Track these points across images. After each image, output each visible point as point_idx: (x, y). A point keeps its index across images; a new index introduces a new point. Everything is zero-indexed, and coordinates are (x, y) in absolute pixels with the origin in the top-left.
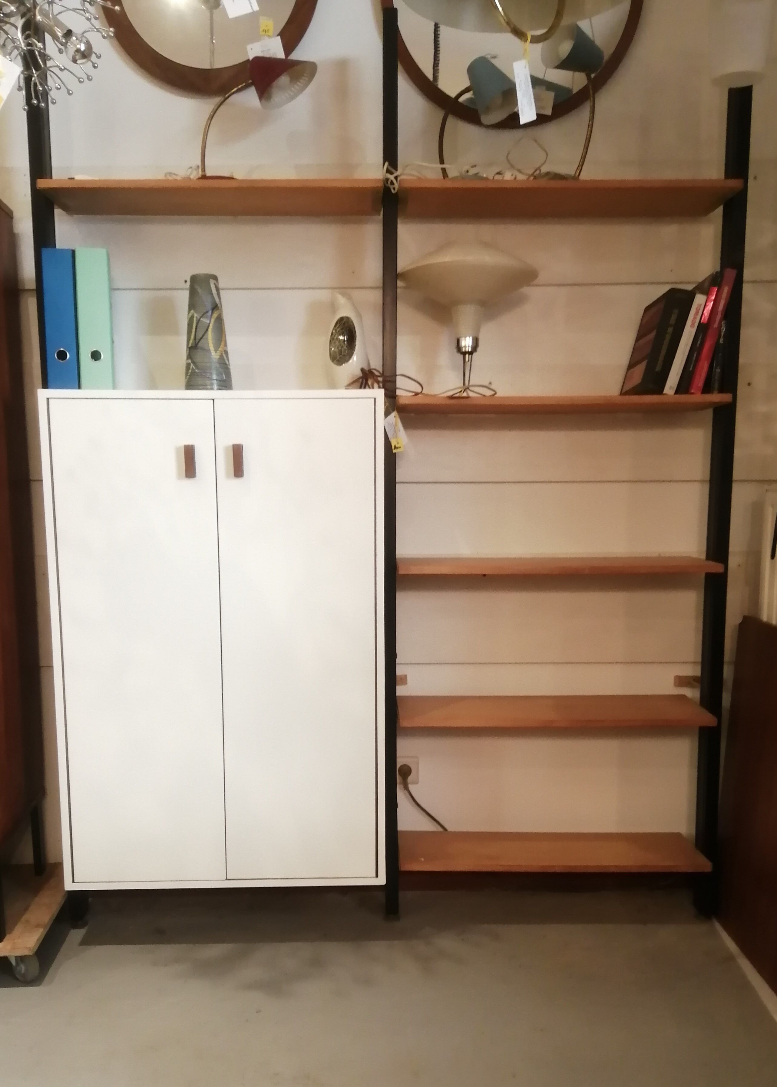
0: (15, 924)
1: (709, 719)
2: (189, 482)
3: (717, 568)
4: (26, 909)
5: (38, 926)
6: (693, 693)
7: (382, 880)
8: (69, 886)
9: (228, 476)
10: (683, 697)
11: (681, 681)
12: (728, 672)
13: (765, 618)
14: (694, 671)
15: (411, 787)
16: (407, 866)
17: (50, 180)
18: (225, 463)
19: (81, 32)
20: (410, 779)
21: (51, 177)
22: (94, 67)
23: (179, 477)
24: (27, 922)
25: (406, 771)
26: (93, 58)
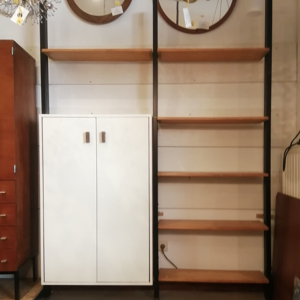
0: (23, 296)
1: (266, 228)
2: (87, 144)
3: (267, 175)
4: (28, 291)
5: (31, 297)
6: (262, 220)
7: (151, 284)
8: (43, 283)
9: (100, 142)
10: (259, 222)
11: (258, 216)
12: (273, 213)
13: (284, 193)
14: (261, 212)
15: (165, 253)
16: (161, 279)
17: (47, 49)
18: (99, 138)
19: (50, 1)
20: (165, 249)
21: (47, 48)
22: (54, 11)
23: (84, 143)
24: (28, 295)
25: (163, 247)
26: (53, 8)
